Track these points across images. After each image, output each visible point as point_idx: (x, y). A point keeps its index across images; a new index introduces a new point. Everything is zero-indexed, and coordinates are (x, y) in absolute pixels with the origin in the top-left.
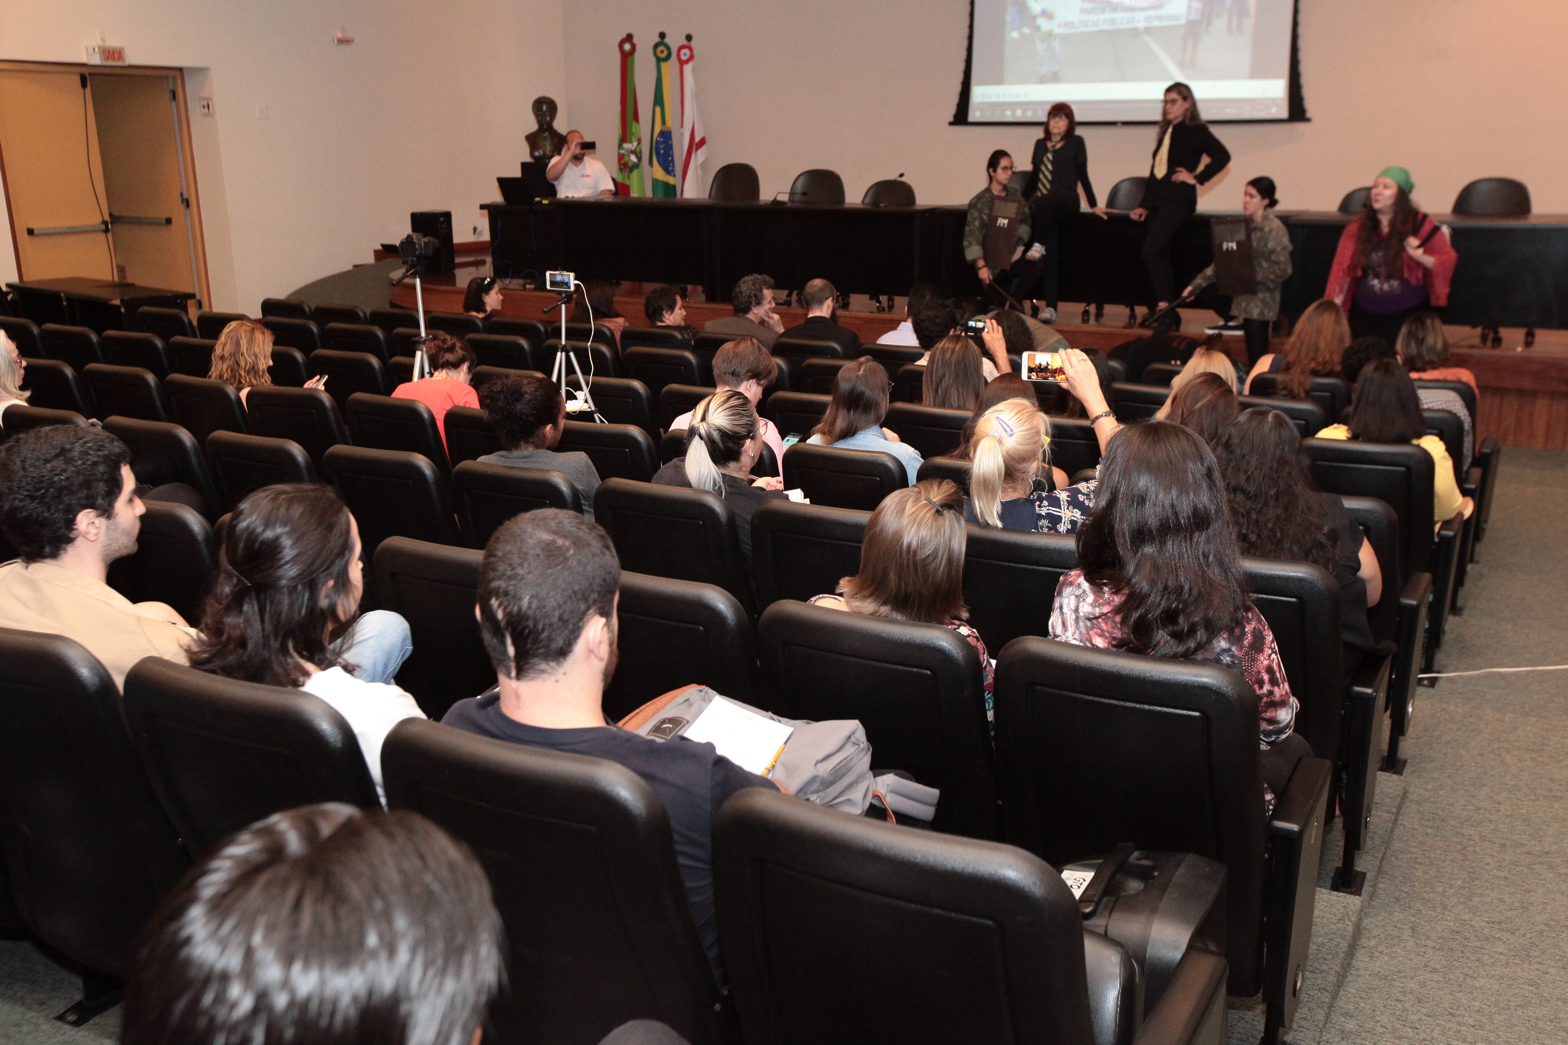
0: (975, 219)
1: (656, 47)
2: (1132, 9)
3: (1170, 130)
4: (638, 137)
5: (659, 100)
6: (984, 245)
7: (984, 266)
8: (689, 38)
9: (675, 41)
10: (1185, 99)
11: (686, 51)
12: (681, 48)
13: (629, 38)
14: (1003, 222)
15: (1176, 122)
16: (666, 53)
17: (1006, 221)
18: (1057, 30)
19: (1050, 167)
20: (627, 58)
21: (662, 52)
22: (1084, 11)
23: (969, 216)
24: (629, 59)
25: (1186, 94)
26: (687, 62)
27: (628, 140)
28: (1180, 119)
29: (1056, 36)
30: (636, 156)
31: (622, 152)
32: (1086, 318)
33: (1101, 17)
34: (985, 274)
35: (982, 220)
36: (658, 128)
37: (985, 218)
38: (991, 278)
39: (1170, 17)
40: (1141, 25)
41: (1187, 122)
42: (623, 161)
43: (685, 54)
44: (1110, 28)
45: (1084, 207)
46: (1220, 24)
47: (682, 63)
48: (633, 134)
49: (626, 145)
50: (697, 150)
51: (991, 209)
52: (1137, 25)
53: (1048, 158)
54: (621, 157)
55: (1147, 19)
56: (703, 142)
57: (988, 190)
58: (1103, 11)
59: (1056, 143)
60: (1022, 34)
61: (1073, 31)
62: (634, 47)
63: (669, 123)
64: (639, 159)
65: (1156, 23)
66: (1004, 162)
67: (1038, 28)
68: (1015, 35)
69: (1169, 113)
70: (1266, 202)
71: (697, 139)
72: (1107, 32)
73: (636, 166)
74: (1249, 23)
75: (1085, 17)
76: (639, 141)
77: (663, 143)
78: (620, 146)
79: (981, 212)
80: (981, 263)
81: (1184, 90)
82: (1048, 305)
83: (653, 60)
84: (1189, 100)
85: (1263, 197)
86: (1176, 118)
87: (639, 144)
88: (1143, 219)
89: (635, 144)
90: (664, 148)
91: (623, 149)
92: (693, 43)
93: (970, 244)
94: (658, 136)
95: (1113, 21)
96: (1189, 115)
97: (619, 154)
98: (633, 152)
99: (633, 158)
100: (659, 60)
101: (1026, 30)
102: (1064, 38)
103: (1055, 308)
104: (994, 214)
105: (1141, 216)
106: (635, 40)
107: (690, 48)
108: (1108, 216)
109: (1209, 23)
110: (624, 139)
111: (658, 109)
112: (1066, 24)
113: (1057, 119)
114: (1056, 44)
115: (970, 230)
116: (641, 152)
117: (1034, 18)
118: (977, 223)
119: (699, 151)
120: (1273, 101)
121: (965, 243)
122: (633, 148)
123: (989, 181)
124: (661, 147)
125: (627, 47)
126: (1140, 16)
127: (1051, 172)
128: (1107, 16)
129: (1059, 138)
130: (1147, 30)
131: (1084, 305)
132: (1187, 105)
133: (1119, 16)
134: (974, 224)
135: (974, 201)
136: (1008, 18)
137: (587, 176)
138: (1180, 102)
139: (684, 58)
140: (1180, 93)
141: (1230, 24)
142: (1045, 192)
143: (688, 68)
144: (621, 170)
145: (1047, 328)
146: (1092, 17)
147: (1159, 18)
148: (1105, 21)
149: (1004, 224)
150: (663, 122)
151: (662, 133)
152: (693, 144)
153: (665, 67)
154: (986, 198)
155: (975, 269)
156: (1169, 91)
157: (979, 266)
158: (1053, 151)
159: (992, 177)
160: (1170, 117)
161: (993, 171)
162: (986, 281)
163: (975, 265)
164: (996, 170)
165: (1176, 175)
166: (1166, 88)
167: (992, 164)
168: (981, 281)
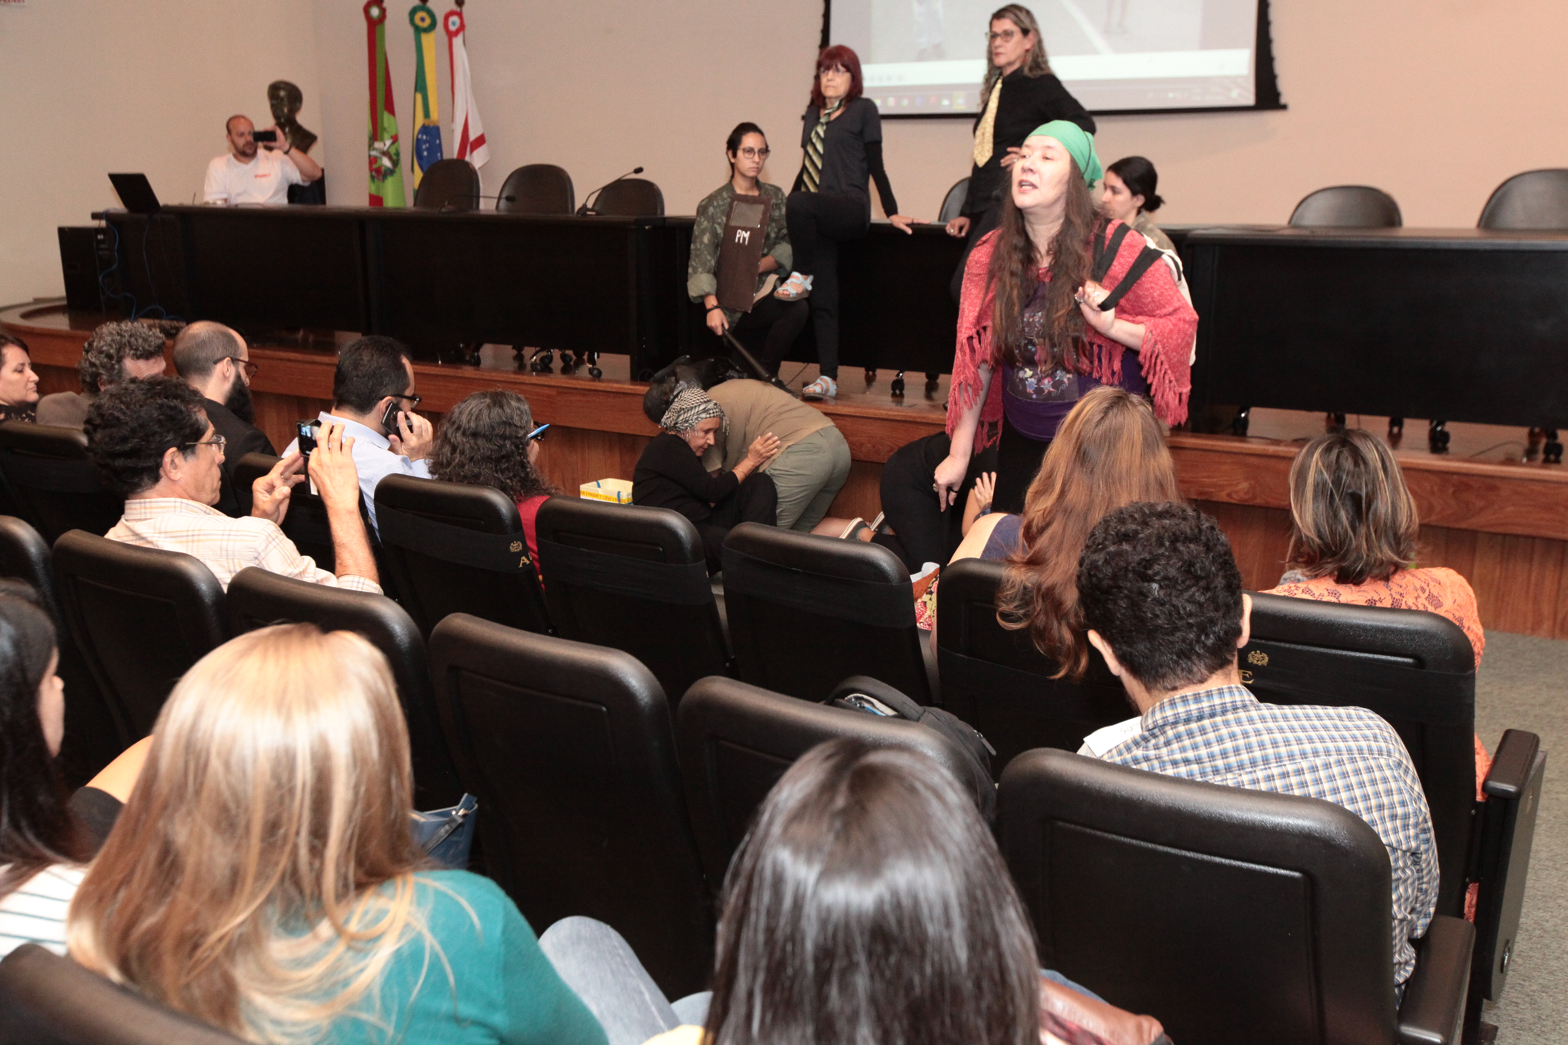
0: (703, 232)
1: (413, 12)
3: (999, 86)
4: (393, 133)
5: (420, 86)
6: (717, 273)
7: (716, 307)
10: (1025, 32)
11: (455, 19)
12: (447, 17)
14: (743, 236)
15: (1009, 71)
16: (428, 21)
17: (747, 235)
19: (820, 147)
20: (375, 27)
21: (423, 19)
23: (695, 227)
24: (378, 28)
25: (1027, 23)
26: (457, 33)
27: (379, 138)
28: (1016, 66)
30: (390, 158)
31: (373, 153)
32: (898, 392)
34: (717, 320)
35: (715, 235)
36: (420, 121)
37: (720, 231)
38: (726, 326)
41: (1026, 70)
42: (375, 166)
43: (454, 24)
45: (877, 215)
47: (451, 35)
48: (384, 129)
49: (378, 145)
50: (472, 151)
51: (728, 217)
53: (817, 133)
54: (373, 160)
56: (480, 141)
57: (729, 186)
59: (833, 111)
62: (383, 11)
63: (434, 115)
64: (396, 163)
66: (750, 140)
69: (998, 54)
70: (1140, 201)
71: (472, 136)
73: (391, 172)
76: (395, 139)
77: (426, 142)
78: (371, 146)
79: (712, 219)
80: (712, 301)
81: (1022, 16)
82: (823, 372)
83: (411, 31)
84: (1031, 35)
85: (1134, 193)
86: (1010, 64)
87: (393, 143)
88: (963, 234)
89: (388, 142)
90: (427, 149)
91: (374, 149)
92: (466, 9)
93: (695, 271)
94: (419, 133)
96: (1029, 58)
97: (370, 156)
98: (385, 153)
99: (386, 162)
100: (418, 31)
103: (834, 377)
104: (733, 223)
105: (961, 229)
107: (460, 15)
108: (913, 229)
110: (375, 136)
111: (419, 97)
113: (831, 74)
115: (696, 249)
116: (398, 154)
118: (706, 239)
119: (475, 153)
120: (1234, 80)
121: (690, 270)
122: (385, 149)
123: (730, 173)
124: (424, 147)
125: (375, 12)
127: (821, 156)
129: (837, 104)
131: (896, 372)
132: (1028, 44)
134: (703, 240)
135: (704, 203)
137: (264, 176)
138: (1018, 36)
139: (453, 28)
140: (1018, 22)
142: (812, 189)
143: (458, 41)
144: (373, 178)
145: (808, 408)
149: (744, 239)
150: (427, 114)
151: (425, 129)
152: (469, 144)
153: (428, 40)
154: (724, 199)
155: (702, 311)
156: (999, 15)
157: (708, 306)
158: (827, 123)
159: (732, 165)
160: (1001, 61)
161: (735, 155)
162: (719, 332)
163: (703, 305)
164: (740, 153)
165: (1008, 157)
166: (995, 9)
167: (733, 144)
168: (711, 331)
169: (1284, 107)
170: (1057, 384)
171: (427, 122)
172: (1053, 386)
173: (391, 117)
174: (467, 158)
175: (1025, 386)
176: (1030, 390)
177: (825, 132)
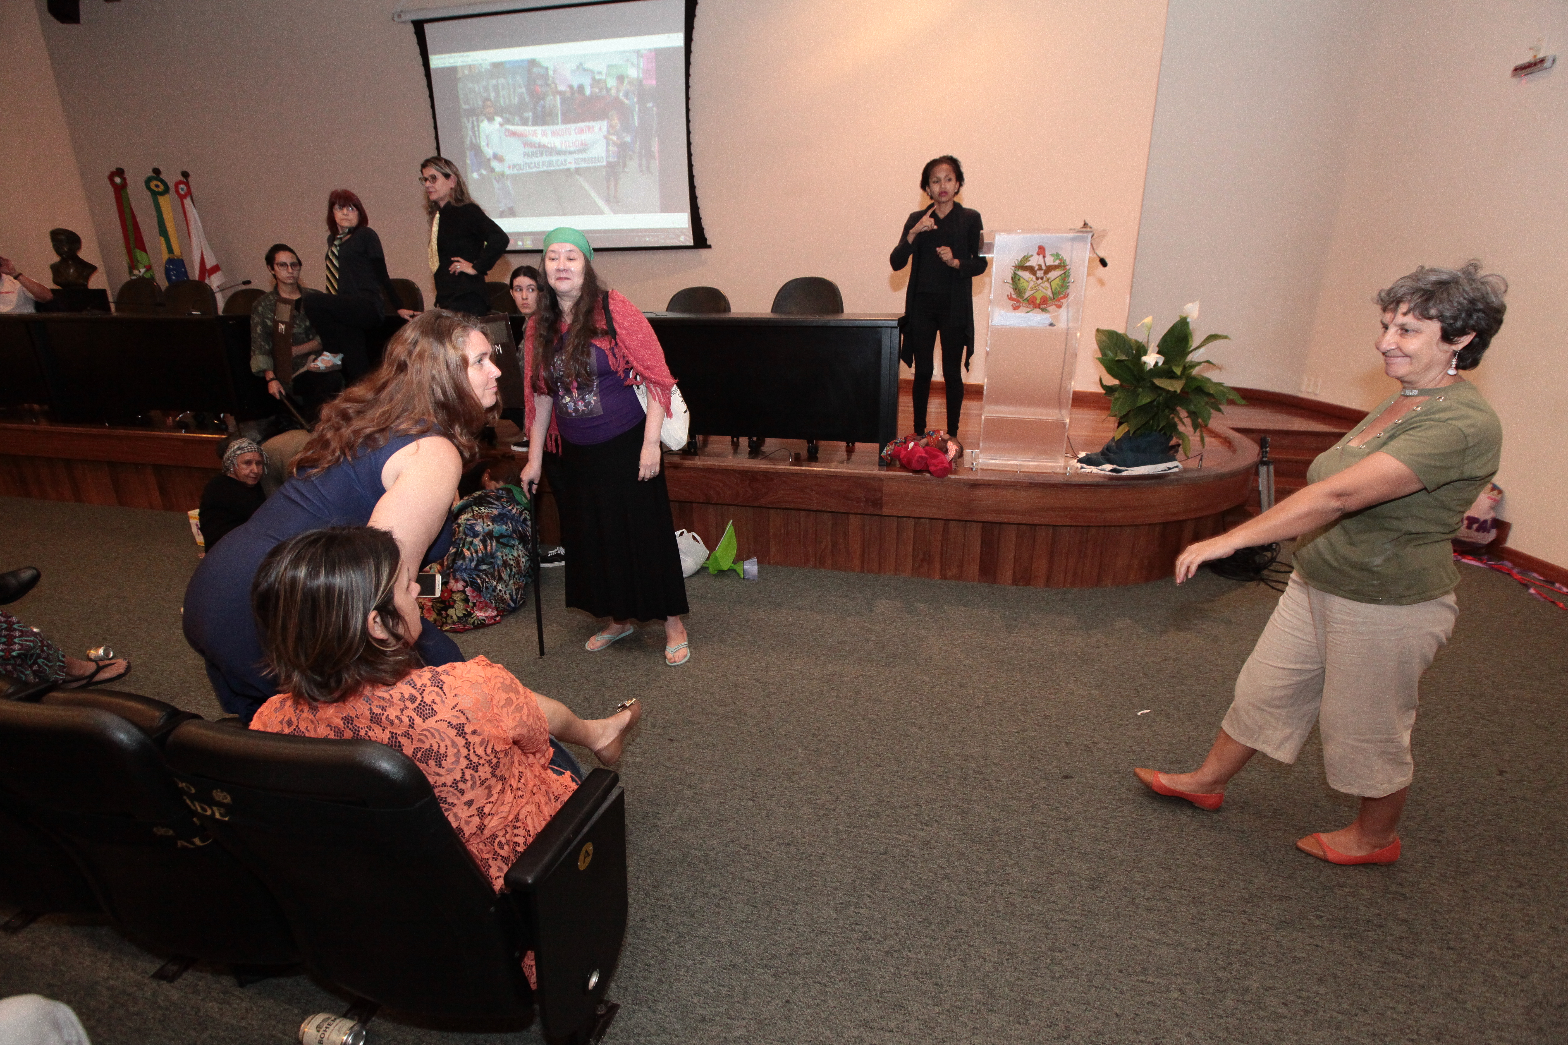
0: (256, 325)
1: (148, 181)
2: (563, 153)
3: (436, 215)
4: (147, 264)
5: (163, 231)
6: (271, 354)
7: (274, 379)
8: (185, 175)
9: (171, 177)
10: (448, 175)
11: (183, 187)
12: (177, 185)
13: (120, 172)
14: (281, 327)
16: (162, 187)
17: (284, 327)
18: (508, 172)
19: (336, 263)
20: (120, 191)
21: (157, 186)
22: (527, 155)
24: (123, 192)
25: (448, 169)
26: (186, 196)
27: (136, 267)
28: (447, 200)
29: (507, 176)
31: (133, 278)
33: (540, 159)
35: (266, 326)
36: (166, 256)
37: (269, 324)
38: (283, 392)
39: (594, 159)
40: (572, 166)
41: (453, 202)
43: (183, 190)
44: (549, 169)
46: (633, 165)
47: (182, 198)
48: (139, 261)
50: (209, 276)
51: (274, 314)
52: (569, 166)
53: (333, 252)
55: (577, 161)
56: (216, 269)
57: (275, 291)
58: (541, 154)
59: (345, 236)
60: (481, 175)
61: (520, 171)
62: (124, 179)
63: (177, 251)
65: (583, 165)
66: (283, 257)
67: (492, 170)
68: (475, 175)
71: (208, 266)
72: (547, 172)
74: (655, 164)
75: (529, 160)
76: (149, 268)
77: (173, 270)
78: (130, 273)
79: (263, 316)
80: (270, 375)
81: (443, 164)
83: (149, 193)
84: (453, 178)
86: (442, 199)
87: (147, 271)
89: (144, 271)
90: (175, 275)
92: (190, 180)
93: (255, 354)
94: (166, 265)
95: (550, 163)
96: (456, 194)
100: (155, 194)
101: (483, 172)
102: (515, 178)
104: (278, 318)
106: (126, 175)
107: (187, 184)
109: (625, 165)
110: (132, 266)
111: (163, 239)
112: (514, 166)
113: (341, 210)
114: (509, 183)
115: (254, 338)
117: (489, 160)
119: (212, 278)
120: (681, 230)
124: (173, 273)
125: (118, 180)
126: (570, 158)
127: (339, 270)
128: (544, 158)
129: (347, 230)
130: (577, 170)
132: (452, 184)
133: (554, 158)
134: (258, 331)
136: (468, 162)
137: (8, 293)
138: (443, 179)
139: (182, 193)
140: (441, 169)
141: (640, 165)
143: (188, 202)
146: (534, 160)
147: (585, 160)
148: (544, 163)
149: (282, 330)
150: (170, 250)
151: (170, 261)
152: (205, 271)
153: (162, 200)
154: (270, 300)
155: (265, 383)
156: (424, 165)
157: (268, 379)
158: (340, 245)
159: (275, 276)
160: (434, 197)
161: (273, 269)
162: (278, 396)
163: (264, 378)
164: (276, 267)
165: (453, 266)
166: (422, 161)
167: (270, 260)
168: (272, 396)
169: (710, 247)
170: (587, 405)
171: (171, 256)
172: (585, 406)
173: (144, 254)
174: (207, 281)
175: (567, 408)
176: (570, 411)
177: (338, 252)
